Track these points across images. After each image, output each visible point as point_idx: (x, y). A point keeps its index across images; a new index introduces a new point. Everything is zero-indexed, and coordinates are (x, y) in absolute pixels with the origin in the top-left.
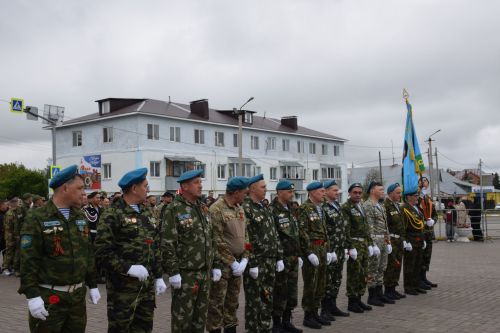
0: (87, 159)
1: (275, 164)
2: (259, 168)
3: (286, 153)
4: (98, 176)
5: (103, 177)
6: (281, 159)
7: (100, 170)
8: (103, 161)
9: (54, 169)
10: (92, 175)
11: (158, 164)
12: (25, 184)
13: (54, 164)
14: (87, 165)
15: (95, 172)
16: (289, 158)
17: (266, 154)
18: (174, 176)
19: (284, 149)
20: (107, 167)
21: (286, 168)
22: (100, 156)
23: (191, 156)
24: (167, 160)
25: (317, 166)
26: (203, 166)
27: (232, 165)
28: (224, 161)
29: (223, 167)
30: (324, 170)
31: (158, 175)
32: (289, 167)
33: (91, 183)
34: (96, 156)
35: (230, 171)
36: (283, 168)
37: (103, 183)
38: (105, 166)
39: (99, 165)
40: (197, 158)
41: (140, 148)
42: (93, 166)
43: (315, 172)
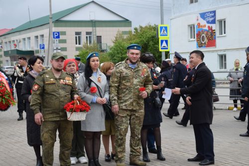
0: (203, 15)
4: (213, 32)
5: (217, 34)
7: (215, 27)
8: (219, 17)
9: (161, 28)
10: (208, 32)
12: (151, 43)
13: (162, 23)
14: (203, 22)
15: (210, 29)
20: (222, 23)
22: (214, 12)
33: (206, 40)
34: (211, 12)
37: (218, 41)
38: (220, 22)
39: (214, 22)
42: (208, 22)
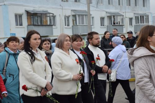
1: (104, 15)
2: (93, 18)
3: (111, 6)
6: (108, 10)
11: (20, 16)
16: (113, 10)
17: (97, 7)
18: (34, 25)
19: (109, 4)
21: (112, 17)
23: (45, 9)
24: (28, 13)
25: (132, 15)
26: (54, 17)
27: (74, 16)
28: (69, 13)
29: (68, 17)
30: (137, 18)
31: (21, 25)
32: (114, 16)
35: (73, 21)
36: (110, 17)
40: (50, 11)
41: (5, 3)
43: (131, 19)
